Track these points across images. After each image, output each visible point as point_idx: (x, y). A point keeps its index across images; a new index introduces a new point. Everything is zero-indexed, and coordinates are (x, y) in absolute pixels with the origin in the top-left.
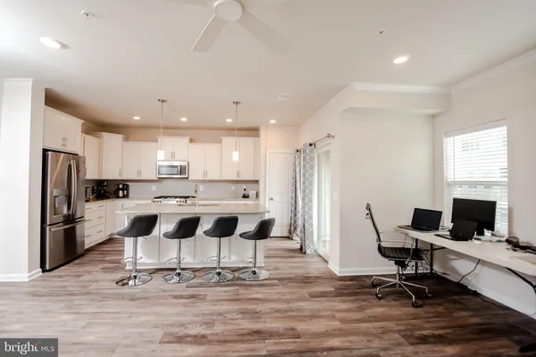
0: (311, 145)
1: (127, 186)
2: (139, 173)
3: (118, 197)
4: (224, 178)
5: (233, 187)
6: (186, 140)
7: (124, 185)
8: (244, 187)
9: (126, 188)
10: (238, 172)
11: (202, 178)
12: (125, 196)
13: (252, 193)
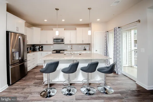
0: (119, 28)
1: (43, 46)
2: (47, 42)
3: (40, 51)
4: (77, 43)
5: (80, 46)
6: (63, 29)
7: (41, 46)
8: (84, 46)
9: (42, 47)
10: (82, 40)
11: (69, 43)
12: (42, 50)
13: (87, 48)
